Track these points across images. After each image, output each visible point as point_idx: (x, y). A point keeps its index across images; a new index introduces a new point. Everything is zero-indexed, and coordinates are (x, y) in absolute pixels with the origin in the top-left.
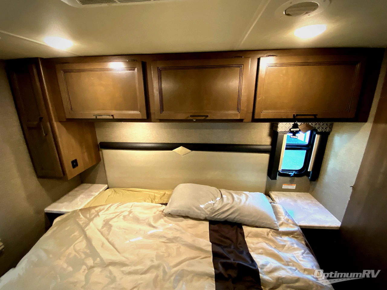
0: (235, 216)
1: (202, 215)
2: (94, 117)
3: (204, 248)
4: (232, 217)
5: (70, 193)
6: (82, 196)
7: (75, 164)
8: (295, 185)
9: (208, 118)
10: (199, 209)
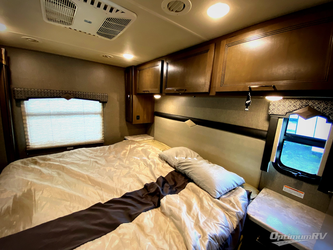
0: (189, 171)
1: (173, 163)
2: (143, 92)
3: (156, 175)
4: (187, 171)
5: (138, 135)
6: (140, 137)
7: (138, 117)
8: (303, 193)
9: (186, 92)
10: (173, 158)
